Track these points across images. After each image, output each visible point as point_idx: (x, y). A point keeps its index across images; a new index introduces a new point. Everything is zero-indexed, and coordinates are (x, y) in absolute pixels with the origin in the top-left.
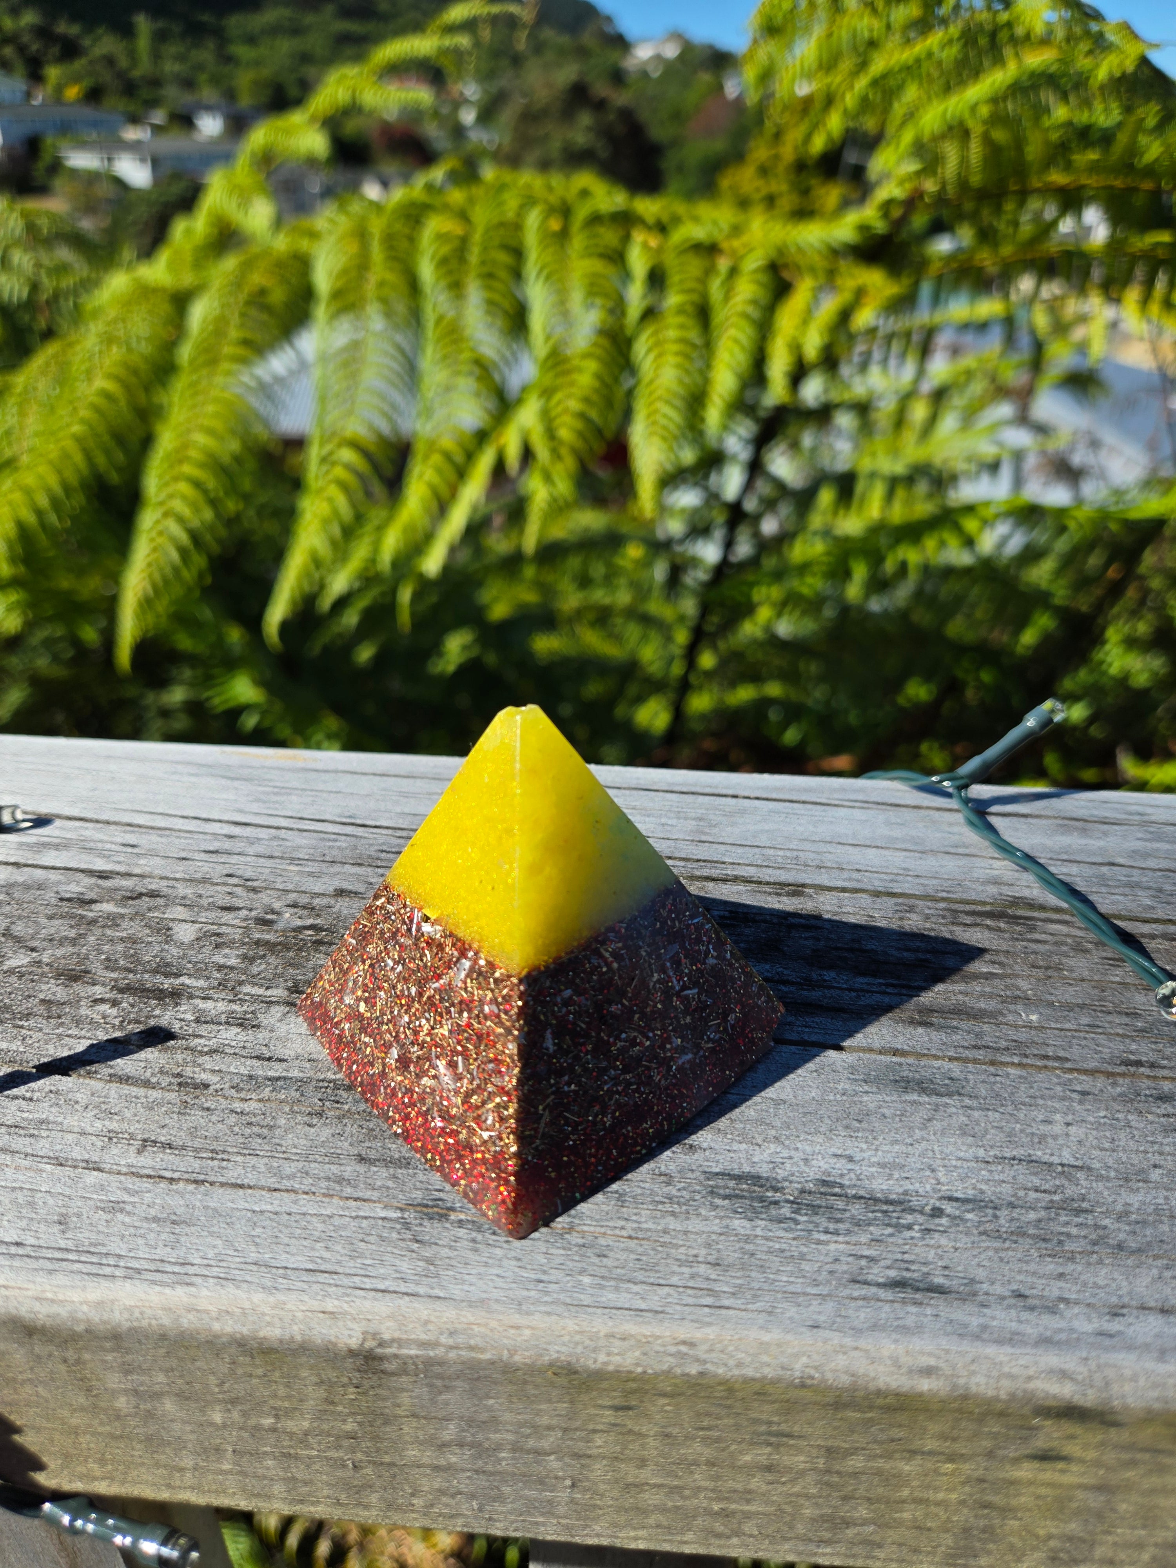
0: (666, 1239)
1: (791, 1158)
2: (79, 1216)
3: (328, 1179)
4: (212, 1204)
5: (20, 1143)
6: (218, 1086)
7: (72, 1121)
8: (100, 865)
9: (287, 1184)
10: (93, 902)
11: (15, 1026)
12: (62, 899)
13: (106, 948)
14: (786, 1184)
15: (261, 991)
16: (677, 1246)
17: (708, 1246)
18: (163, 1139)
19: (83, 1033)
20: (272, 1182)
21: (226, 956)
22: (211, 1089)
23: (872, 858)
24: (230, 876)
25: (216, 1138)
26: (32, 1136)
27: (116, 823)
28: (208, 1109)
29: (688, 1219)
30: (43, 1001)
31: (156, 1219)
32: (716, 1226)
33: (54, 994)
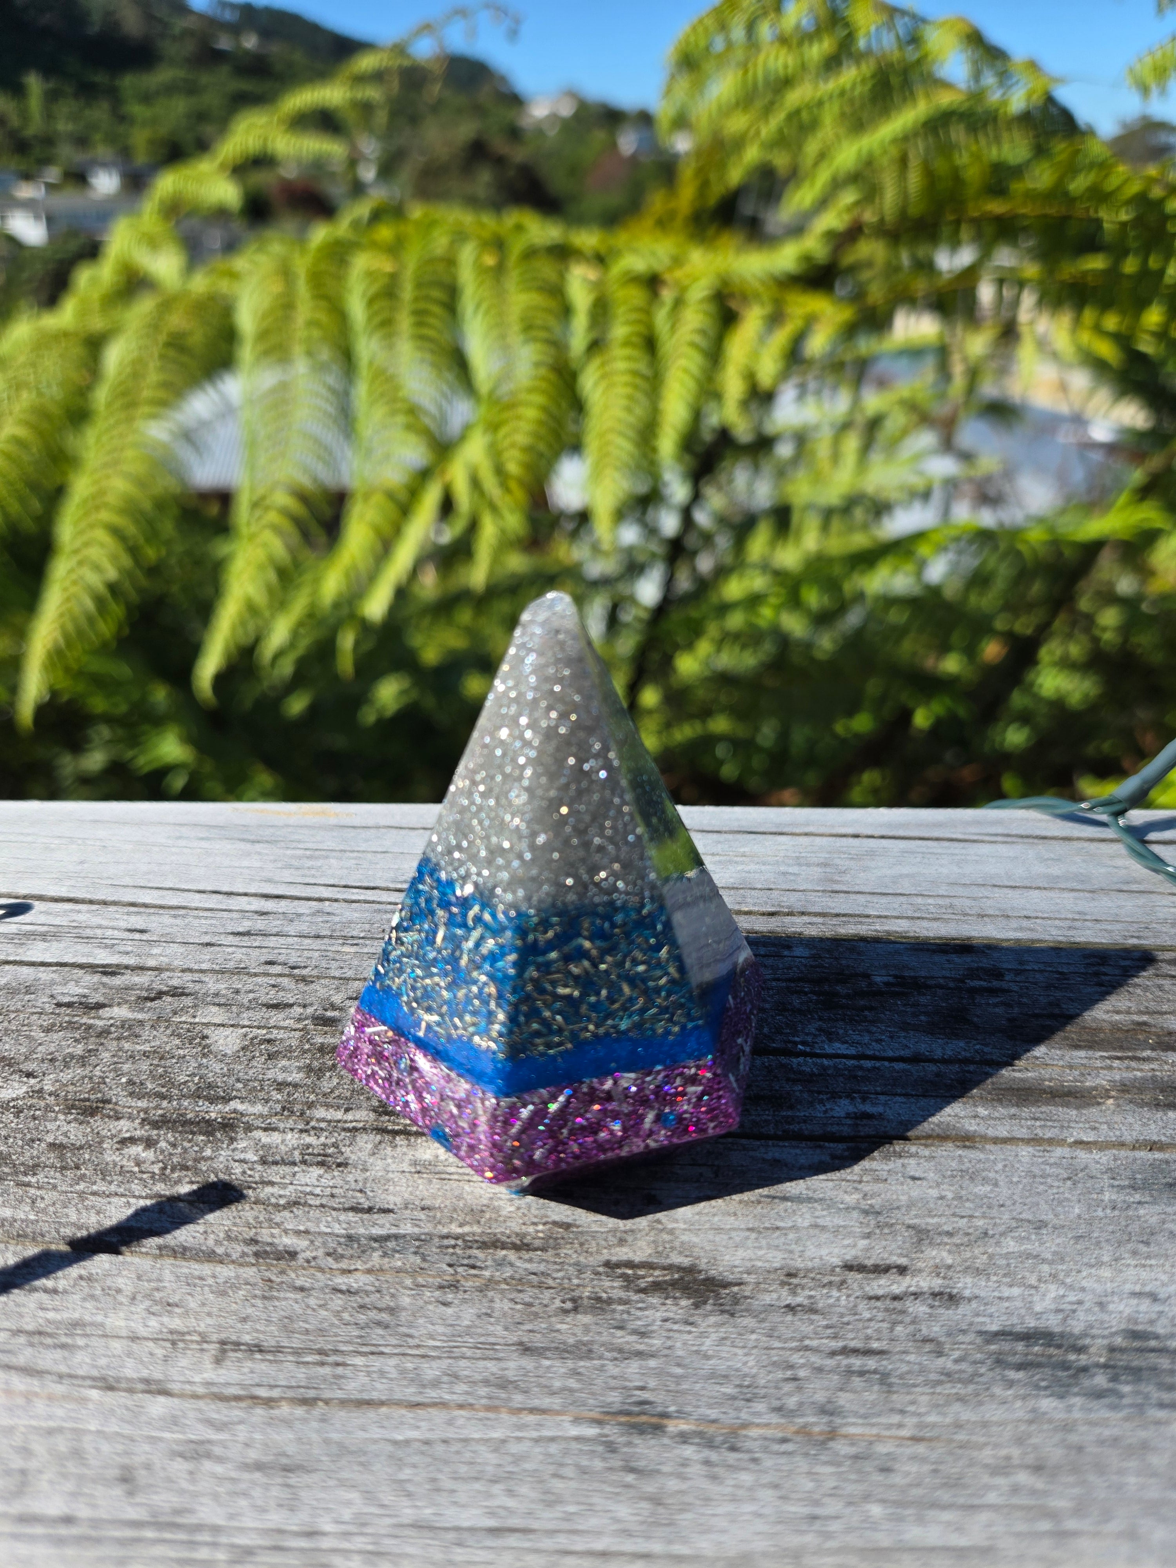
0: (961, 1437)
1: (1080, 1303)
2: (148, 1467)
3: (486, 1382)
4: (335, 1436)
5: (49, 1359)
6: (308, 1254)
7: (116, 1321)
8: (103, 957)
9: (432, 1394)
10: (99, 1006)
11: (19, 1184)
12: (59, 1005)
13: (126, 1067)
14: (1087, 1341)
15: (339, 1115)
16: (981, 1447)
17: (1020, 1441)
18: (247, 1338)
19: (113, 1188)
20: (410, 1393)
21: (284, 1069)
22: (301, 1257)
23: (1035, 901)
24: (271, 963)
25: (321, 1332)
26: (63, 1346)
27: (115, 903)
28: (302, 1289)
29: (980, 1403)
30: (52, 1146)
31: (259, 1466)
32: (1020, 1410)
33: (65, 1134)
